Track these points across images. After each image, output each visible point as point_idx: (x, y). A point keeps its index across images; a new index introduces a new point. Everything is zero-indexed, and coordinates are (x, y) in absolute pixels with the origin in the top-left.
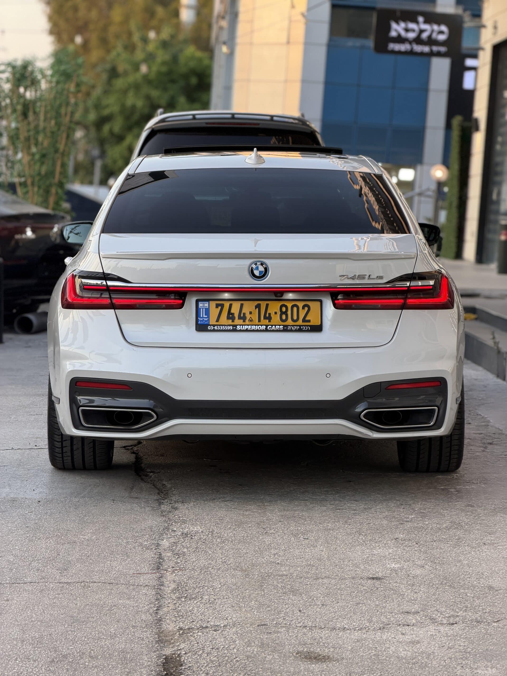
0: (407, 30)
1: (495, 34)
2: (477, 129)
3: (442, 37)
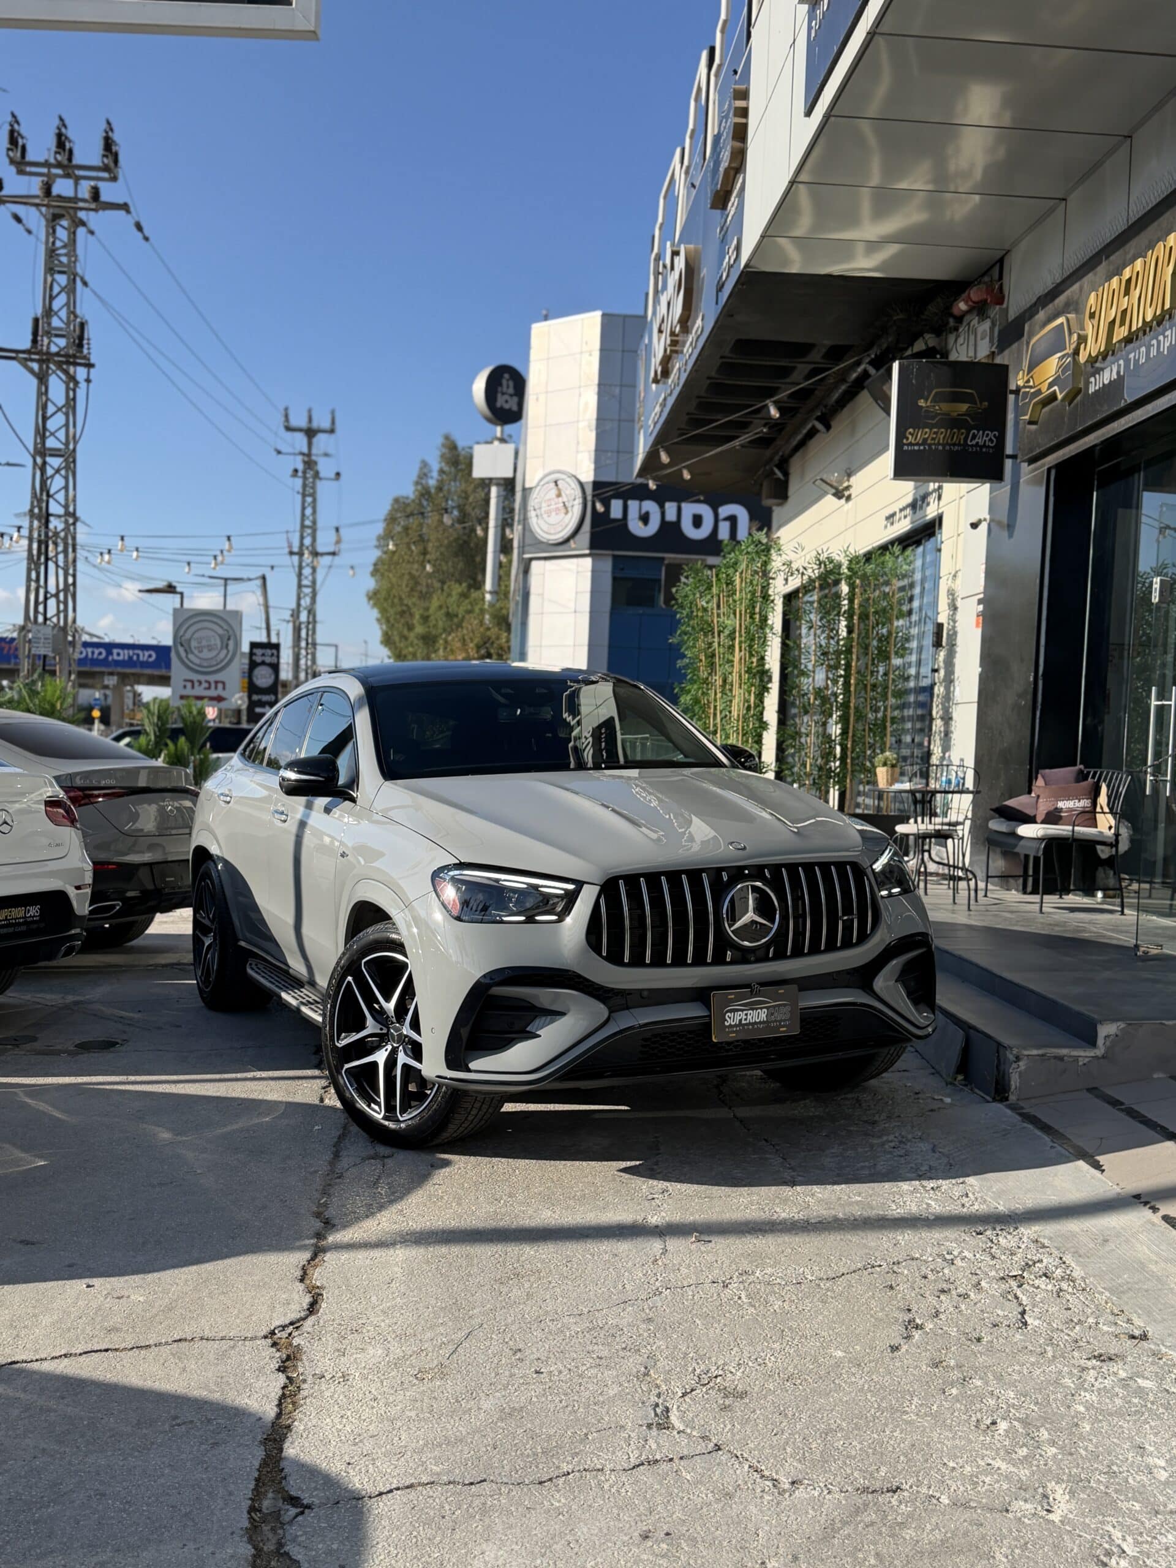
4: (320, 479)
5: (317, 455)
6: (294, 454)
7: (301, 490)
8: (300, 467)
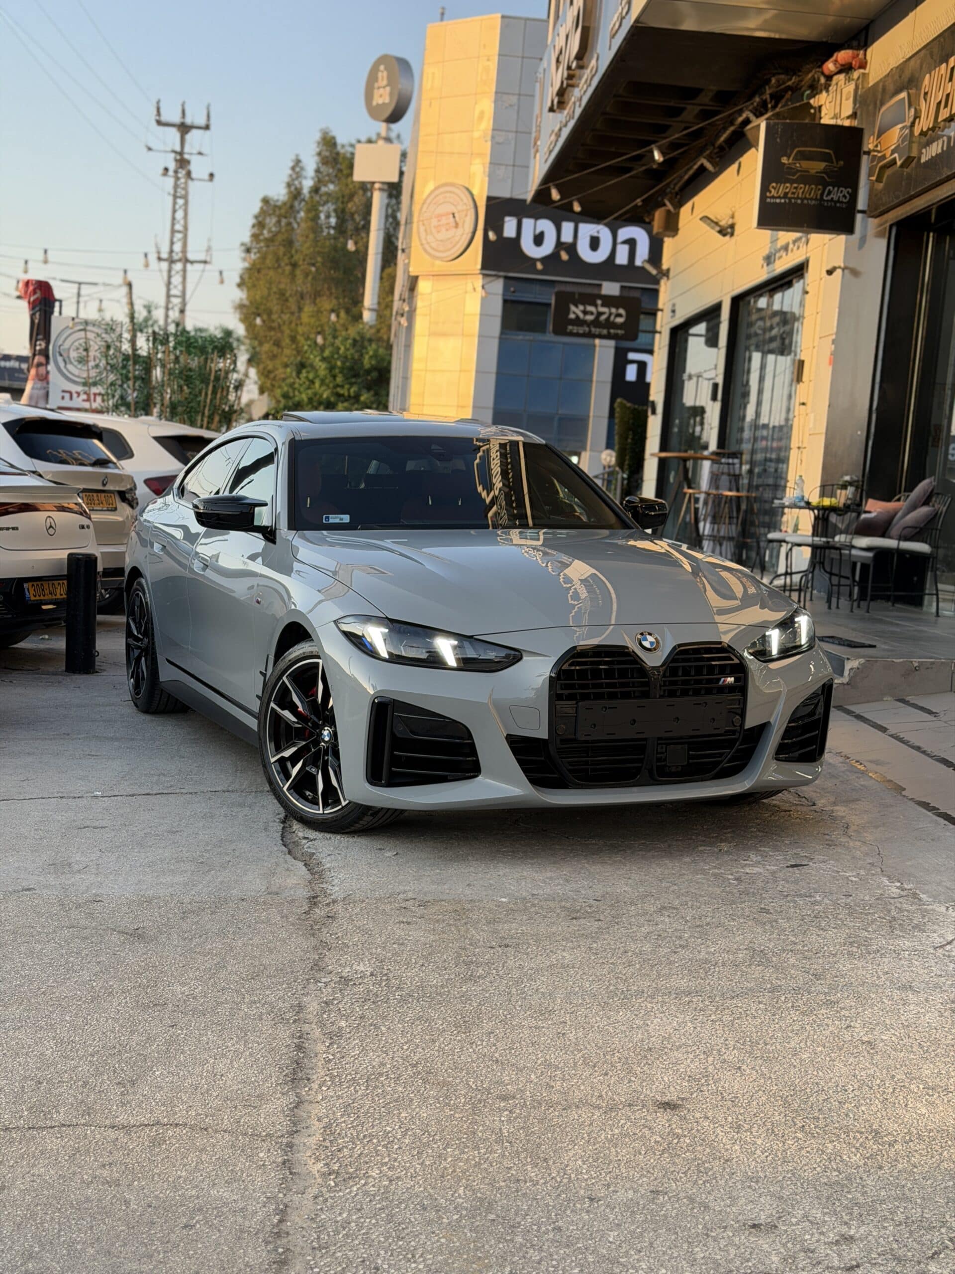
0: (585, 313)
1: (673, 317)
2: (654, 412)
3: (620, 320)
4: (192, 179)
5: (191, 154)
6: (166, 152)
7: (172, 192)
8: (172, 166)
